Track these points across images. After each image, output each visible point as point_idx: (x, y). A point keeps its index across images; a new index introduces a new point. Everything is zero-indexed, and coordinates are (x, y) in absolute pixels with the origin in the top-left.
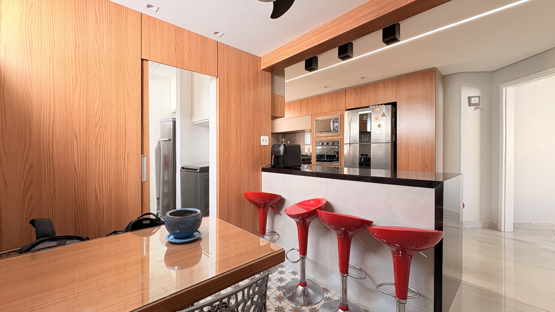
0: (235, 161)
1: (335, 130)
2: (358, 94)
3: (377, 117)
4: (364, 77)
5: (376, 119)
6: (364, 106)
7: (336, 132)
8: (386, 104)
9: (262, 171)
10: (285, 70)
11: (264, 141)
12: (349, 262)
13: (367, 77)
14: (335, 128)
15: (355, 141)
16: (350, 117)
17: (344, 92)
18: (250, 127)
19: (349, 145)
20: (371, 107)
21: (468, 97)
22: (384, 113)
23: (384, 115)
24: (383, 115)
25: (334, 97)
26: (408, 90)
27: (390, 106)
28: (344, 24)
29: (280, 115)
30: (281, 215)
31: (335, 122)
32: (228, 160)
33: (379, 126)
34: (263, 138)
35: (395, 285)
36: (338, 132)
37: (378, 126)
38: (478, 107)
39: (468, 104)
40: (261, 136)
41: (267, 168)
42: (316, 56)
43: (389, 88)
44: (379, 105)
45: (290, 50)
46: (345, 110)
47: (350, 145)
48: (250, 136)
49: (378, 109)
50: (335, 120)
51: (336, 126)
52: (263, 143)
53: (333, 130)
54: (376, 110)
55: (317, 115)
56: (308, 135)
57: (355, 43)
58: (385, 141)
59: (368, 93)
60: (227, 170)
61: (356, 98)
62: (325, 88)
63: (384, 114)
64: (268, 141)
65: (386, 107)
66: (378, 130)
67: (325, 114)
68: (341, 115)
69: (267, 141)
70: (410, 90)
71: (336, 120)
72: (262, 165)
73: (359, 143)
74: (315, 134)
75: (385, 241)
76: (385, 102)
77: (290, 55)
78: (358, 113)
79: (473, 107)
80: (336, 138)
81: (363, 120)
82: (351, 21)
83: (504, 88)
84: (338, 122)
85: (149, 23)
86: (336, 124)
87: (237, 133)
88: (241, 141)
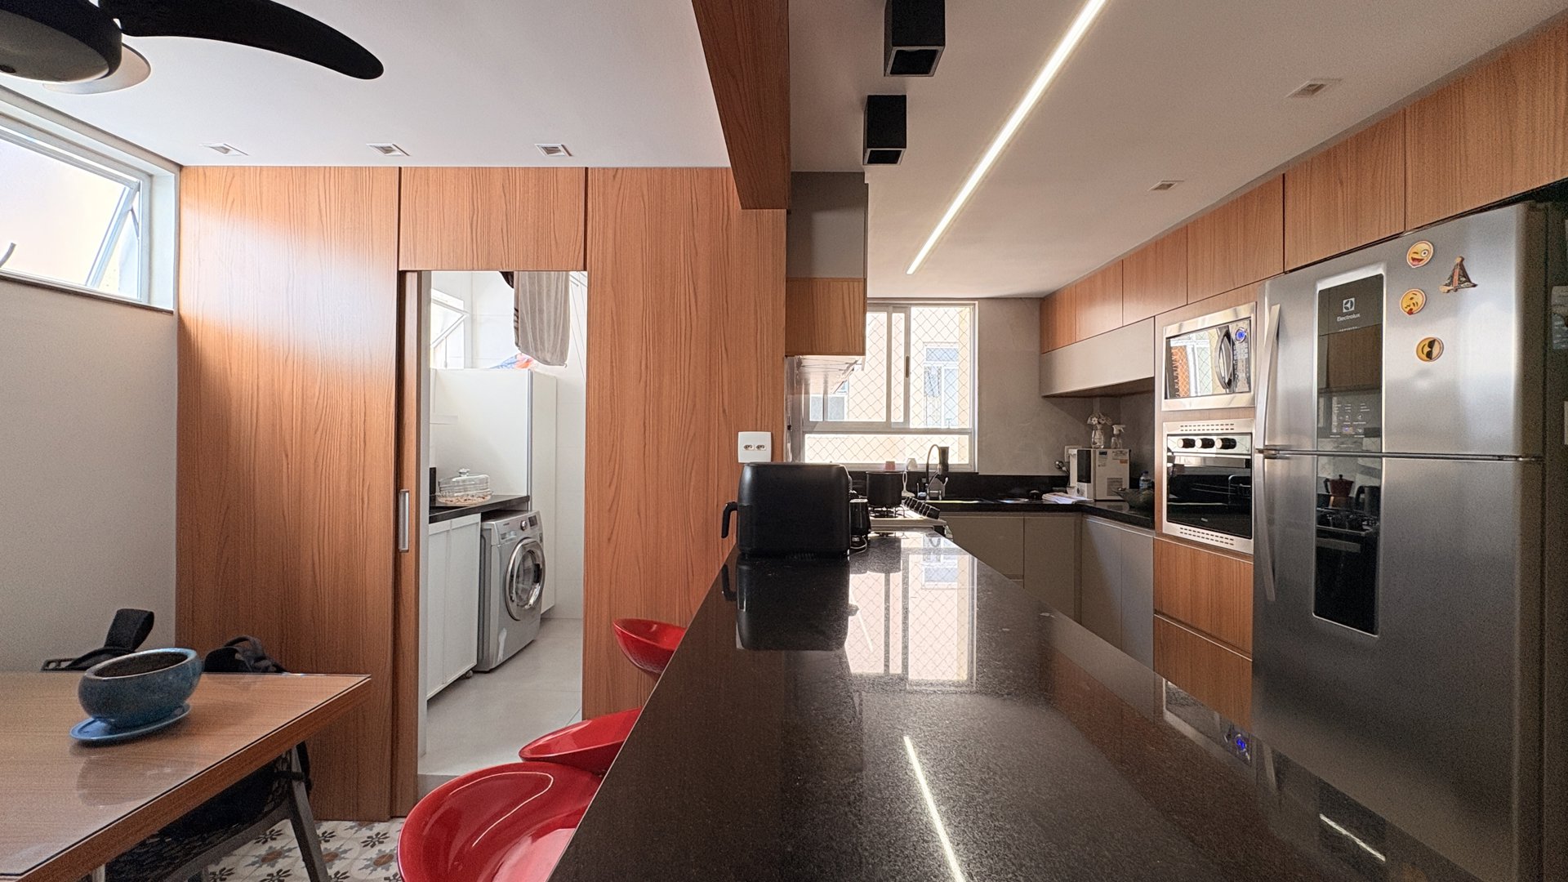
0: (639, 513)
3: (1419, 300)
5: (1410, 312)
6: (1376, 239)
11: (750, 448)
16: (1276, 311)
17: (1278, 186)
23: (1465, 282)
24: (1456, 276)
32: (615, 507)
33: (1427, 348)
34: (744, 437)
37: (1420, 349)
40: (740, 433)
52: (743, 457)
55: (1173, 315)
59: (1401, 158)
60: (609, 539)
63: (1462, 276)
66: (1423, 374)
67: (1204, 306)
69: (765, 448)
74: (1163, 398)
78: (1314, 286)
81: (1340, 319)
85: (415, 184)
87: (645, 427)
88: (658, 451)
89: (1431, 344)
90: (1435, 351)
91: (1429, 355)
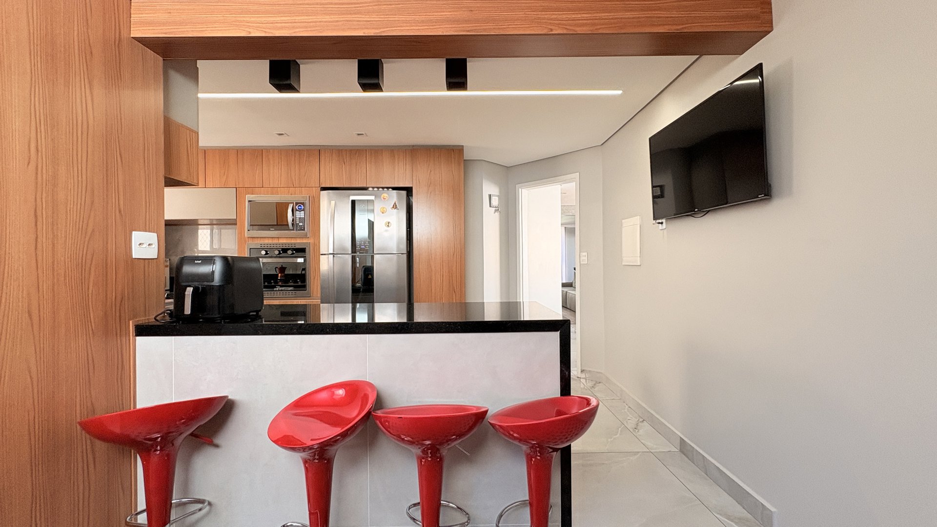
1: (297, 226)
2: (345, 161)
3: (385, 209)
4: (363, 134)
5: (383, 213)
6: (357, 186)
7: (299, 230)
8: (394, 189)
9: (137, 335)
10: (198, 66)
11: (144, 246)
12: (442, 499)
13: (367, 136)
14: (297, 222)
15: (344, 249)
16: (333, 203)
17: (316, 152)
18: (92, 203)
19: (332, 256)
20: (371, 189)
21: (489, 195)
22: (395, 203)
23: (396, 208)
24: (394, 206)
25: (293, 159)
26: (429, 171)
27: (404, 193)
28: (402, 18)
29: (184, 178)
30: (217, 446)
31: (297, 210)
33: (388, 224)
34: (137, 237)
35: (531, 504)
36: (304, 230)
37: (386, 224)
38: (498, 210)
39: (489, 206)
40: (133, 232)
41: (158, 323)
42: (297, 61)
43: (399, 163)
44: (383, 188)
45: (248, 19)
46: (319, 188)
47: (334, 257)
48: (93, 230)
49: (385, 195)
50: (296, 206)
51: (300, 218)
52: (137, 252)
53: (293, 224)
54: (382, 197)
55: (251, 190)
56: (205, 231)
57: (387, 65)
58: (398, 251)
59: (365, 163)
61: (342, 167)
62: (277, 136)
63: (396, 206)
64: (155, 246)
65: (398, 194)
66: (386, 231)
67: (274, 190)
68: (309, 197)
69: (153, 246)
70: (431, 171)
71: (299, 206)
72: (135, 316)
73: (352, 252)
74: (246, 230)
75: (515, 435)
76: (394, 184)
77: (250, 33)
78: (349, 197)
79: (494, 209)
80: (299, 242)
82: (417, 18)
83: (520, 190)
84: (304, 210)
86: (300, 215)
87: (36, 216)
88: (53, 245)
89: (389, 223)
90: (390, 225)
91: (388, 226)
